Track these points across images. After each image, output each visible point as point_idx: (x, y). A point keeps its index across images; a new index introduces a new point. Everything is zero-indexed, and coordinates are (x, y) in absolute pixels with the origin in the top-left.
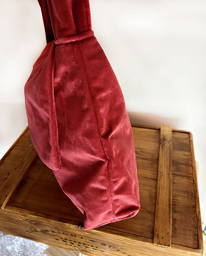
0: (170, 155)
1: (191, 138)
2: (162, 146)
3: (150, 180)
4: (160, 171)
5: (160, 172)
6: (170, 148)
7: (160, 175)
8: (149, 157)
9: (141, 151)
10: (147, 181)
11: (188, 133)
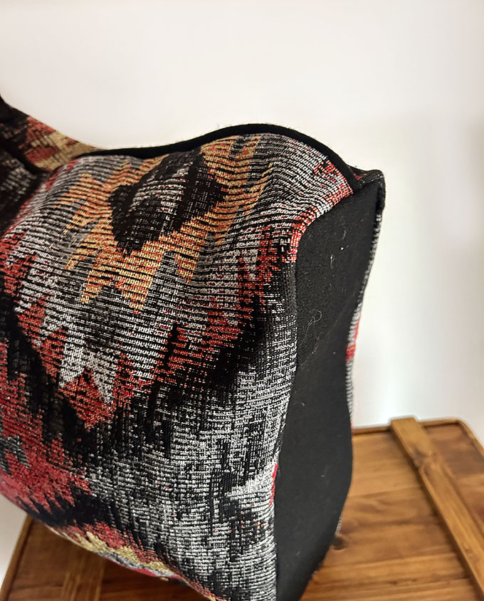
0: (459, 494)
1: (470, 435)
2: (427, 474)
3: (453, 582)
4: (464, 547)
5: (467, 551)
6: (446, 475)
7: (470, 558)
8: (411, 513)
9: (382, 502)
10: (444, 587)
11: (457, 424)
